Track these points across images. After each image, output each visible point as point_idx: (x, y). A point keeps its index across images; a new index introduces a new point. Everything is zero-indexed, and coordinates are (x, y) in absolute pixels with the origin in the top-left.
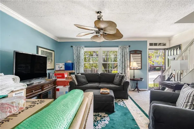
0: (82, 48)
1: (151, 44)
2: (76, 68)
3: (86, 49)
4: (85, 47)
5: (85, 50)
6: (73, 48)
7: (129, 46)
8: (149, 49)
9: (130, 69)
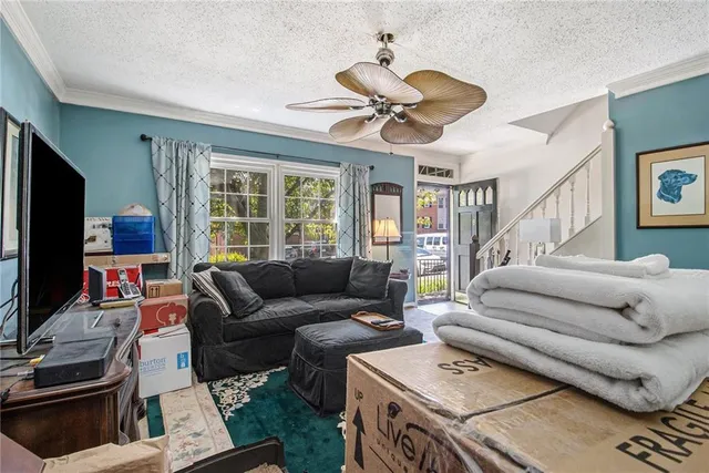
0: (198, 152)
1: (423, 170)
2: (175, 240)
3: (219, 161)
4: (216, 149)
5: (213, 165)
6: (155, 147)
7: (372, 168)
8: (420, 184)
9: (374, 244)
